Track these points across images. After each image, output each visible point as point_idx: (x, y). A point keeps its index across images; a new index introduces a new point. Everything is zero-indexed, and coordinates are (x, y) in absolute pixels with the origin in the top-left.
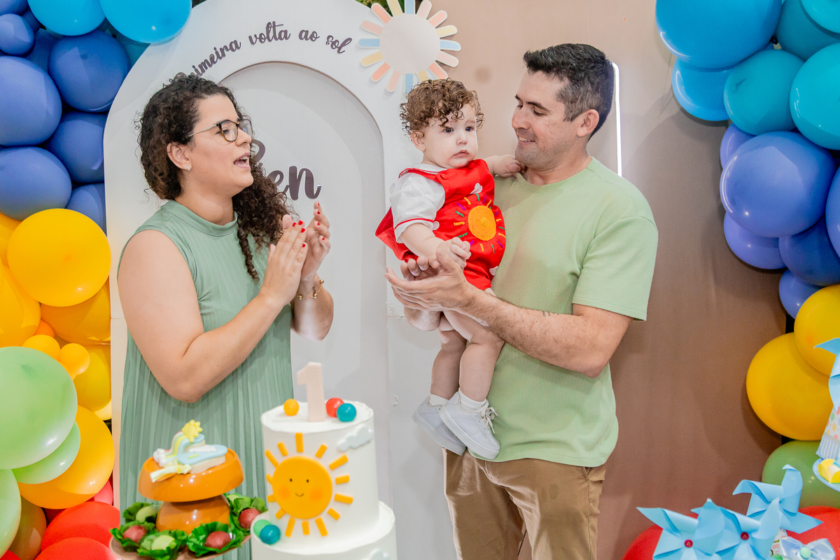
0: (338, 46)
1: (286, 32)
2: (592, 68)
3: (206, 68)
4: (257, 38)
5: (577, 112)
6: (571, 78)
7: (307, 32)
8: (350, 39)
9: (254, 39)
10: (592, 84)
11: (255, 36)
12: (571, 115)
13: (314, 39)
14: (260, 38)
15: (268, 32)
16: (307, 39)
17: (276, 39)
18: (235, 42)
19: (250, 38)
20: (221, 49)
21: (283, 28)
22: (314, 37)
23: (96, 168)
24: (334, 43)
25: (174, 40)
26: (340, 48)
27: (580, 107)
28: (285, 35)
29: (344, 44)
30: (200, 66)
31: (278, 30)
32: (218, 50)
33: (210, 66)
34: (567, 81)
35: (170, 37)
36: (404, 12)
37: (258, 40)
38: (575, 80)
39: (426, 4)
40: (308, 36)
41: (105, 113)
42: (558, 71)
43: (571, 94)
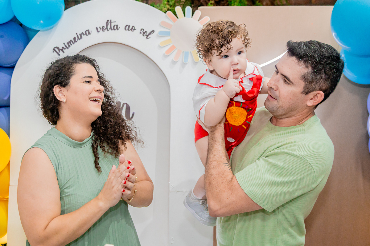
0: (147, 35)
1: (117, 26)
3: (71, 45)
4: (100, 29)
5: (311, 89)
6: (313, 68)
7: (129, 26)
8: (153, 31)
9: (99, 29)
10: (326, 74)
11: (100, 27)
12: (307, 90)
13: (133, 30)
14: (103, 29)
15: (107, 25)
16: (129, 30)
17: (112, 30)
18: (88, 30)
19: (97, 28)
20: (80, 34)
21: (116, 24)
22: (133, 29)
23: (6, 98)
24: (144, 33)
25: (54, 29)
26: (147, 36)
27: (314, 87)
28: (116, 28)
29: (150, 34)
30: (68, 43)
31: (113, 24)
32: (78, 35)
33: (73, 43)
35: (53, 26)
36: (185, 16)
37: (101, 30)
39: (198, 12)
40: (130, 28)
41: (12, 68)
42: (306, 61)
43: (310, 78)
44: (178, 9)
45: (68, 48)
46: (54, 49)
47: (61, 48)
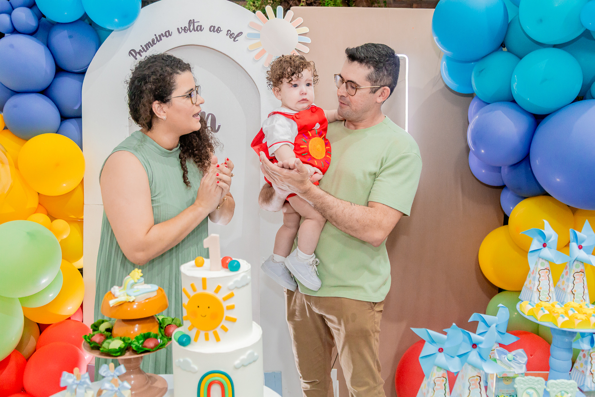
0: (233, 36)
1: (201, 26)
2: (387, 61)
3: (150, 47)
5: (377, 88)
6: (375, 67)
7: (214, 27)
8: (242, 33)
9: (180, 30)
10: (387, 70)
11: (181, 28)
12: (374, 90)
13: (218, 32)
14: (185, 30)
15: (190, 26)
16: (214, 31)
17: (195, 31)
18: (168, 31)
19: (178, 29)
20: (159, 35)
21: (199, 24)
22: (218, 30)
23: (77, 108)
24: (231, 35)
25: (129, 28)
26: (235, 38)
28: (200, 29)
29: (238, 36)
30: (145, 46)
31: (196, 25)
32: (157, 36)
33: (152, 46)
34: (372, 69)
35: (128, 26)
36: (276, 17)
37: (183, 31)
38: (377, 68)
39: (290, 13)
40: (215, 29)
41: (83, 73)
42: (367, 63)
43: (375, 77)
44: (269, 9)
45: (146, 51)
46: (130, 53)
47: (138, 51)
